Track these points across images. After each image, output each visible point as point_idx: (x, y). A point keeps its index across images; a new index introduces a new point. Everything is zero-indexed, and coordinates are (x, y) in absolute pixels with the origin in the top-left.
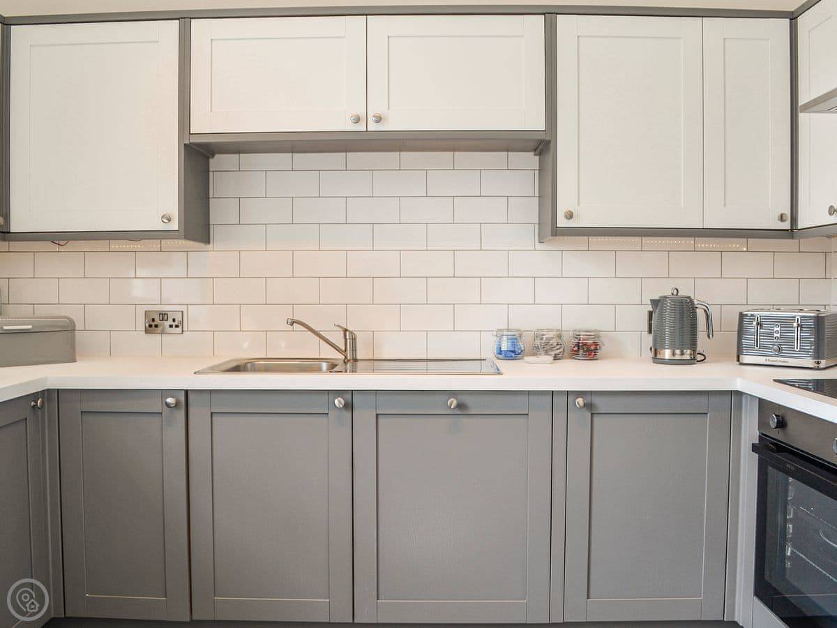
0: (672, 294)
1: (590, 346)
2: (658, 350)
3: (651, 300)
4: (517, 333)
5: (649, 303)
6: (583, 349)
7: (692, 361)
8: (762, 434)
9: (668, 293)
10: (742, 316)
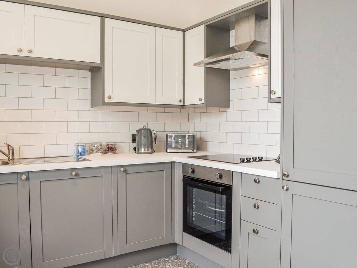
0: (144, 128)
1: (113, 149)
2: (139, 149)
3: (136, 130)
4: (84, 145)
5: (136, 131)
6: (110, 150)
7: (151, 152)
8: (184, 176)
9: (142, 128)
10: (167, 135)
